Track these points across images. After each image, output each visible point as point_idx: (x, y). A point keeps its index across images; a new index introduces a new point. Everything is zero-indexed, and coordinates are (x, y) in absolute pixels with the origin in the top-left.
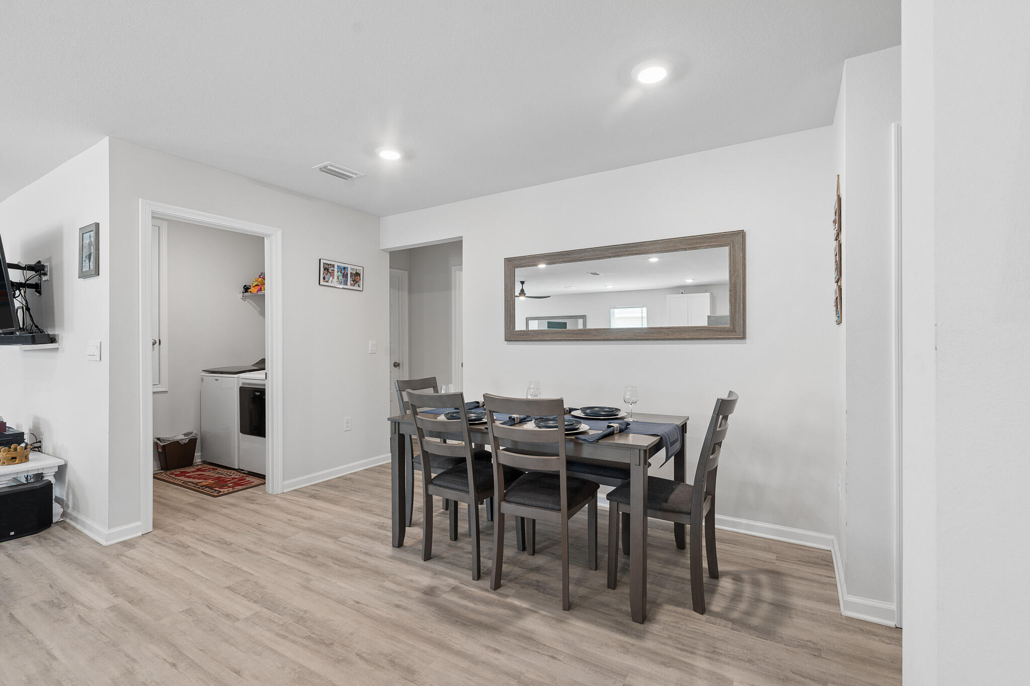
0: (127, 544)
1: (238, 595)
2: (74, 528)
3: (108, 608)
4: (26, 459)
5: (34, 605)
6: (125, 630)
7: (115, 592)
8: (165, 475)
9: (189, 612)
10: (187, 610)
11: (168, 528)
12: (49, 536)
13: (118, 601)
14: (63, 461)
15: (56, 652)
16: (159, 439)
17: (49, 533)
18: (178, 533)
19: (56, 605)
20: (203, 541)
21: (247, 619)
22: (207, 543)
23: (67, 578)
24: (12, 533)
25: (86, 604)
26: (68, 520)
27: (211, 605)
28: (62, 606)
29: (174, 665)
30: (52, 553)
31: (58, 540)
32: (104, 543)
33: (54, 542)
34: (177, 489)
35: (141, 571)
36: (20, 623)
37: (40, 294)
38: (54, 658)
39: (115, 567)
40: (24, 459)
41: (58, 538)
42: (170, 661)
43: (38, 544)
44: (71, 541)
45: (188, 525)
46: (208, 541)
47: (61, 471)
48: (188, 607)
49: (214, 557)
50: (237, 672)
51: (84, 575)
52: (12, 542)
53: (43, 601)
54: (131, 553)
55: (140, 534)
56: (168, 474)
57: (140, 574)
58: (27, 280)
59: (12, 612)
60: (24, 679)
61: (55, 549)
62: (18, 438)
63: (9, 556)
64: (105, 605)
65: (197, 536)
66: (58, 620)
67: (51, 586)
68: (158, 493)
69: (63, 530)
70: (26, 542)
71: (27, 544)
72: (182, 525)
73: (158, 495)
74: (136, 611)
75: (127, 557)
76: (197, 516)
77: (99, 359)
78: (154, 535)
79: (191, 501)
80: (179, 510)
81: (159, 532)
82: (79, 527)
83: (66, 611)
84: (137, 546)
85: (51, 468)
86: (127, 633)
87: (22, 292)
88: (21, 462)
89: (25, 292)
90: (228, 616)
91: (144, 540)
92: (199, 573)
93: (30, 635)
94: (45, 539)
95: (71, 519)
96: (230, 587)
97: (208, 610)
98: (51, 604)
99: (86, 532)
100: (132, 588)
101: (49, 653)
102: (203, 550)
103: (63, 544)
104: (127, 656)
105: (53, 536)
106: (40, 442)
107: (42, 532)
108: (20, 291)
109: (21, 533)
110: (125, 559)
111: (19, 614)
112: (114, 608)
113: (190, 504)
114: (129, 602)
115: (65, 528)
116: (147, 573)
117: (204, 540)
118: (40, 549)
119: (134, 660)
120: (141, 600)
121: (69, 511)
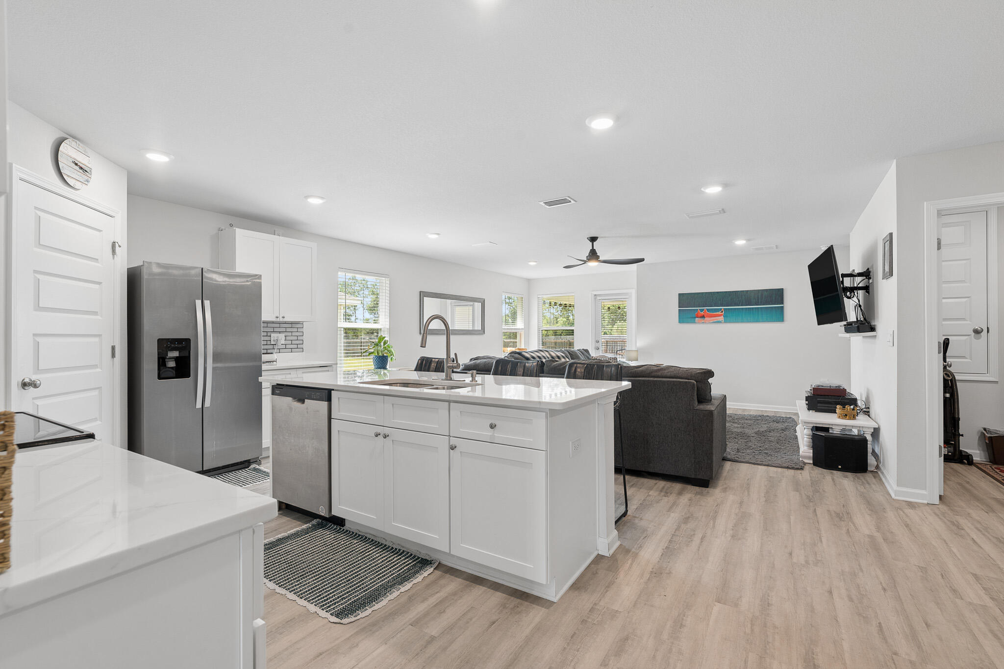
0: (911, 505)
1: (979, 584)
2: (881, 480)
3: (868, 535)
4: (854, 418)
5: (828, 511)
6: (868, 552)
7: (878, 529)
8: (989, 467)
9: (923, 570)
10: (923, 567)
11: (955, 508)
12: (862, 478)
13: (877, 535)
14: (877, 424)
15: (824, 540)
16: (985, 429)
17: (862, 476)
18: (961, 516)
19: (839, 517)
20: (981, 531)
21: (970, 604)
22: (984, 535)
23: (856, 505)
24: (840, 467)
25: (856, 525)
26: (879, 472)
27: (946, 576)
28: (842, 519)
29: (885, 590)
30: (857, 488)
31: (865, 482)
32: (893, 496)
33: (863, 482)
34: (992, 482)
35: (907, 526)
36: (816, 516)
37: (869, 294)
38: (821, 541)
39: (891, 515)
40: (852, 418)
41: (867, 481)
42: (883, 585)
43: (852, 479)
44: (873, 486)
45: (977, 514)
46: (986, 534)
47: (876, 433)
48: (925, 566)
49: (981, 548)
50: (928, 625)
51: (867, 510)
52: (839, 472)
53: (834, 511)
54: (909, 511)
55: (926, 502)
56: (993, 467)
57: (905, 527)
58: (858, 284)
59: (817, 508)
60: (802, 541)
61: (860, 487)
62: (854, 402)
63: (833, 480)
64: (867, 532)
65: (979, 526)
66: (835, 525)
67: (844, 506)
68: (969, 479)
69: (873, 477)
70: (847, 476)
71: (846, 477)
72: (971, 511)
73: (968, 480)
74: (884, 547)
75: (904, 512)
76: (993, 511)
77: (892, 345)
78: (938, 508)
79: (998, 497)
80: (977, 499)
81: (943, 508)
82: (883, 479)
83: (843, 523)
84: (917, 509)
85: (868, 428)
86: (868, 555)
87: (856, 293)
88: (850, 419)
89: (857, 293)
90: (954, 591)
91: (927, 507)
92: (955, 550)
93: (817, 524)
94: (859, 478)
95: (881, 472)
96: (976, 575)
97: (940, 577)
98: (838, 515)
99: (886, 484)
100: (892, 532)
101: (820, 538)
102: (975, 538)
103: (867, 486)
104: (859, 565)
105: (864, 478)
106: (869, 408)
107: (859, 474)
108: (854, 293)
109: (846, 469)
110: (902, 513)
111: (819, 511)
112: (871, 537)
113: (996, 499)
114: (884, 539)
115: (875, 477)
116: (910, 529)
117: (983, 531)
118: (851, 483)
119: (862, 571)
120: (893, 542)
121: (880, 466)
